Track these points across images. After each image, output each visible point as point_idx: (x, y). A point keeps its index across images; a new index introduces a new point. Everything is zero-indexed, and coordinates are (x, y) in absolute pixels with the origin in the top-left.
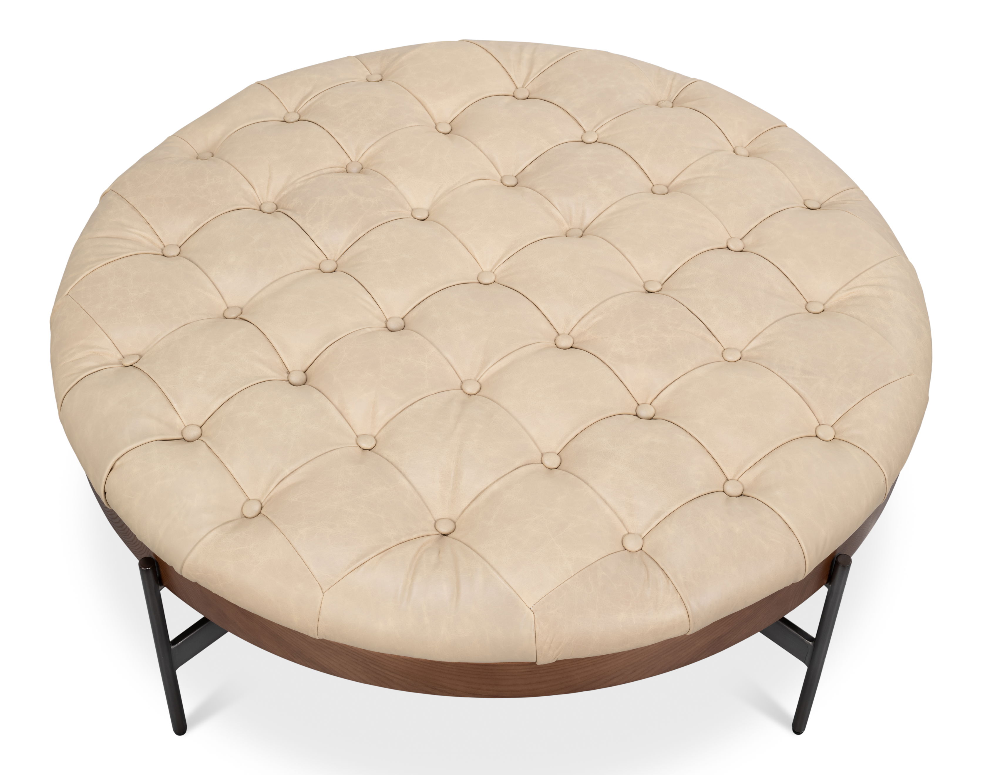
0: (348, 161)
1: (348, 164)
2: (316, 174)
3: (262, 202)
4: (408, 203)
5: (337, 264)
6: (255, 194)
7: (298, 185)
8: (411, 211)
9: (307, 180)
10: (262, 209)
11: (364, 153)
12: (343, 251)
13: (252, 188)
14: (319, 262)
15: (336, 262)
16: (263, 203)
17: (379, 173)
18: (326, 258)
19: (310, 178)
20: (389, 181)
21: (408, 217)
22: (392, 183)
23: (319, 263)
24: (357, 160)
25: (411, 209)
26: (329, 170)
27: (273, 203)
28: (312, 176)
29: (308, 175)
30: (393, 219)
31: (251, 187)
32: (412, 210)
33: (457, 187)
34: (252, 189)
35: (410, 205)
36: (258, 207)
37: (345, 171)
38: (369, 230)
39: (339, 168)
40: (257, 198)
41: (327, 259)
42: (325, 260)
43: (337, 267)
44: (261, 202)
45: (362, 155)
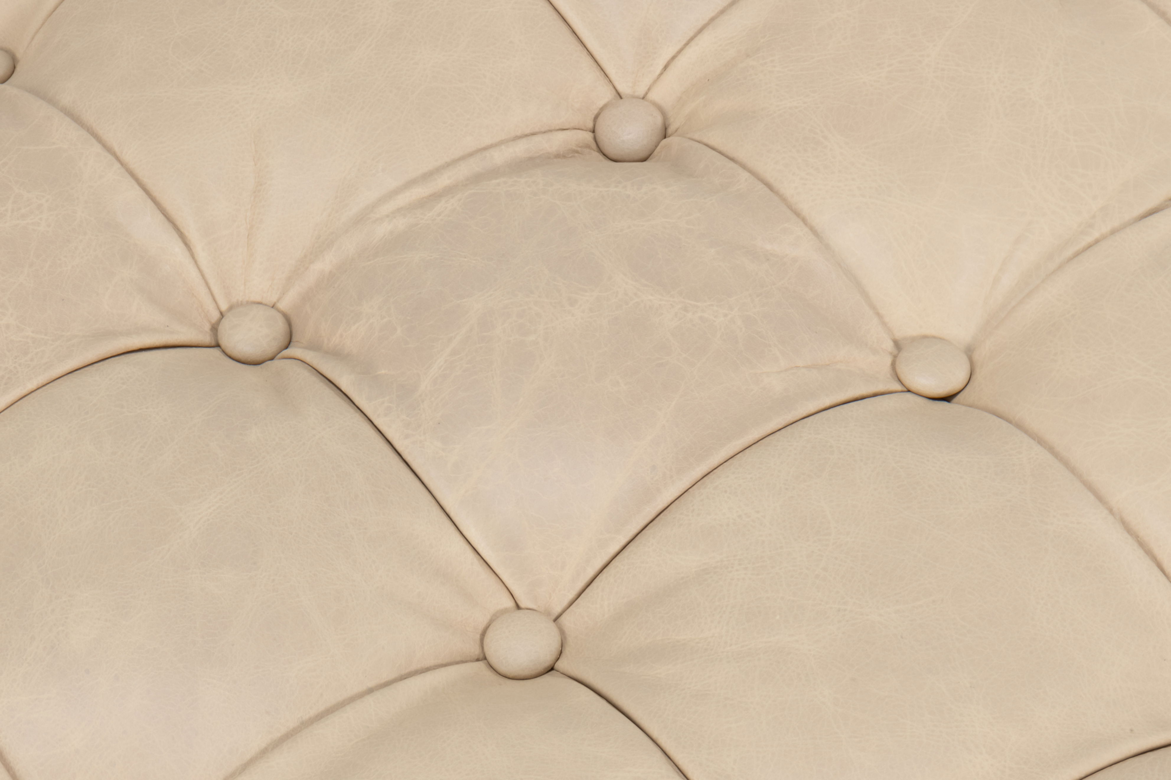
0: (605, 95)
1: (602, 109)
2: (464, 171)
3: (224, 307)
4: (878, 315)
5: (562, 633)
6: (193, 272)
7: (382, 230)
8: (891, 353)
9: (423, 203)
10: (224, 342)
11: (673, 58)
12: (591, 572)
13: (181, 245)
14: (482, 620)
15: (555, 620)
16: (231, 308)
17: (744, 167)
18: (510, 604)
19: (436, 197)
20: (790, 207)
21: (881, 388)
22: (804, 220)
23: (481, 627)
24: (641, 91)
25: (889, 345)
26: (520, 149)
27: (273, 312)
28: (444, 181)
29: (427, 176)
30: (812, 407)
31: (176, 236)
32: (898, 345)
33: (1096, 235)
34: (177, 248)
35: (884, 324)
36: (207, 327)
37: (588, 146)
38: (704, 468)
39: (561, 137)
40: (202, 291)
41: (518, 607)
42: (504, 612)
43: (562, 646)
44: (218, 308)
45: (666, 67)
